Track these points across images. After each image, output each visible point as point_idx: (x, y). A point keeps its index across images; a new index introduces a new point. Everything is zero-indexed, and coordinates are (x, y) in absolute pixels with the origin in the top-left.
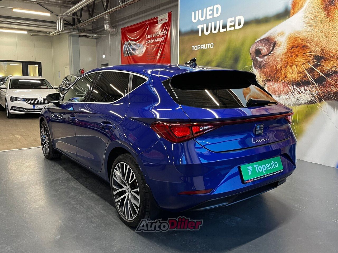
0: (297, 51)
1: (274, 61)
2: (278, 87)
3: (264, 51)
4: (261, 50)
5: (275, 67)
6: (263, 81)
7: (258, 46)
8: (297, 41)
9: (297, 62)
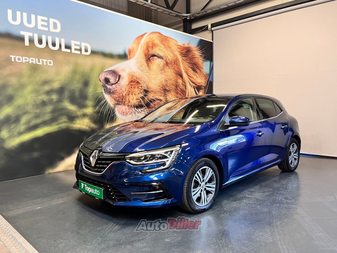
0: (134, 85)
1: (120, 90)
2: (125, 109)
3: (112, 80)
4: (110, 79)
5: (121, 94)
6: (114, 104)
7: (107, 75)
8: (133, 78)
9: (135, 92)
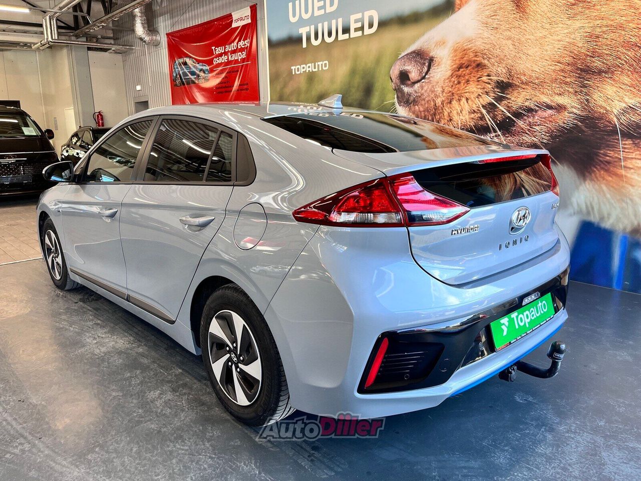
0: (468, 74)
7: (404, 65)
8: (467, 56)
9: (469, 92)
